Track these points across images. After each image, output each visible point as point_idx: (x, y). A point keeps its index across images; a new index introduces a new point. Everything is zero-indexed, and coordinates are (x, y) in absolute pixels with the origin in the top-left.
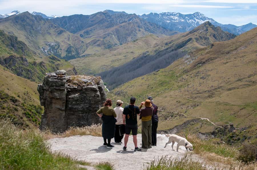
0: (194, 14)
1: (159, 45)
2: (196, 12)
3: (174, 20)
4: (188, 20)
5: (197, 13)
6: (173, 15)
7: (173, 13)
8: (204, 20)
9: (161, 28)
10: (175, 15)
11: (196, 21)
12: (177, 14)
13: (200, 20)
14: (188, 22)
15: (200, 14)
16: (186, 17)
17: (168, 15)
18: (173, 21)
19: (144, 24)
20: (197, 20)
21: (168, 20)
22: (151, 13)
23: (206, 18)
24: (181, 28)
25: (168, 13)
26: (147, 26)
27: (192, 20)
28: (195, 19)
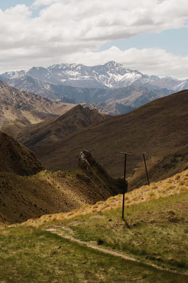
0: (106, 64)
1: (23, 135)
2: (109, 62)
3: (73, 77)
4: (97, 76)
5: (112, 63)
6: (70, 69)
7: (71, 65)
8: (122, 75)
9: (42, 100)
10: (74, 69)
11: (109, 76)
12: (78, 66)
13: (116, 74)
14: (97, 79)
15: (115, 65)
16: (94, 71)
17: (62, 69)
18: (71, 79)
19: (16, 96)
20: (111, 75)
21: (63, 78)
22: (34, 68)
23: (127, 71)
24: (80, 93)
25: (64, 65)
26: (21, 98)
27: (103, 76)
28: (108, 72)
